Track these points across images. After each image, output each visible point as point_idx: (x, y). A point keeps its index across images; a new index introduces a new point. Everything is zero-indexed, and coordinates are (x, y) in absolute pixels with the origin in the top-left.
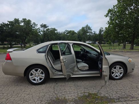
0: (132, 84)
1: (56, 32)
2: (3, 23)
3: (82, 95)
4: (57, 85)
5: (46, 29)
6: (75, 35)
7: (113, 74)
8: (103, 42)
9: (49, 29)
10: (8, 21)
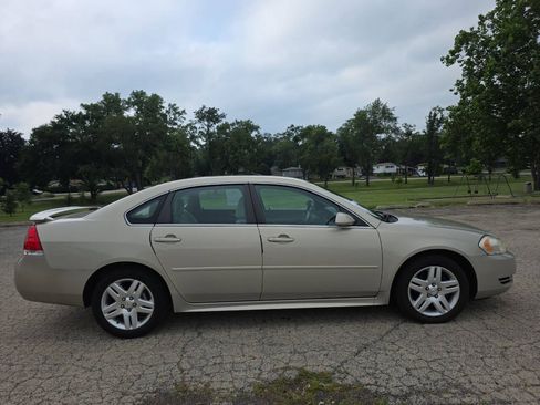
0: (487, 341)
1: (254, 134)
2: (67, 113)
3: (275, 376)
4: (199, 339)
5: (215, 126)
6: (327, 142)
7: (415, 299)
8: (445, 166)
9: (226, 126)
10: (82, 105)
